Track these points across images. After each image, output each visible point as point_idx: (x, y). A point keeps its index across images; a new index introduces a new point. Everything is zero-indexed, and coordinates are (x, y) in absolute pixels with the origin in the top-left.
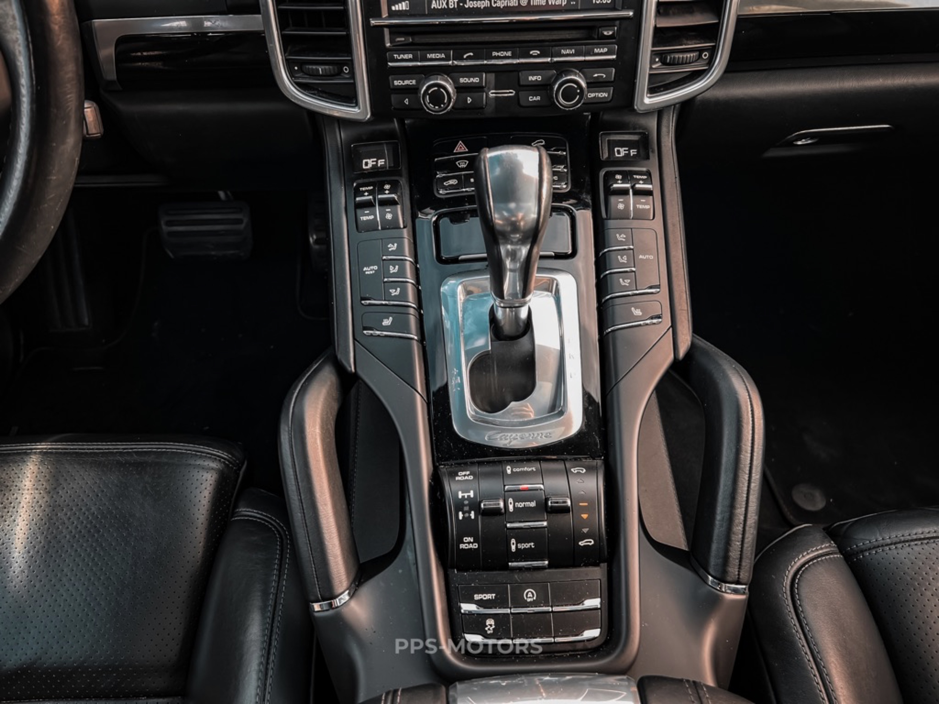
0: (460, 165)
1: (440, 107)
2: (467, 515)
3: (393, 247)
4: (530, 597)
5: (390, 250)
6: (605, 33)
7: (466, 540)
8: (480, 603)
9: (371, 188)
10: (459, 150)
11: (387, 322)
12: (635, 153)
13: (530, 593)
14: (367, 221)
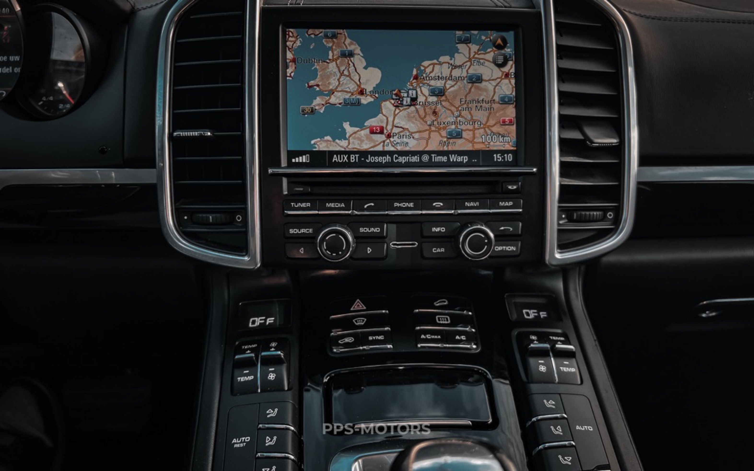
0: (357, 322)
1: (337, 254)
3: (272, 413)
5: (268, 416)
6: (510, 187)
9: (255, 345)
10: (356, 308)
12: (545, 316)
14: (245, 382)
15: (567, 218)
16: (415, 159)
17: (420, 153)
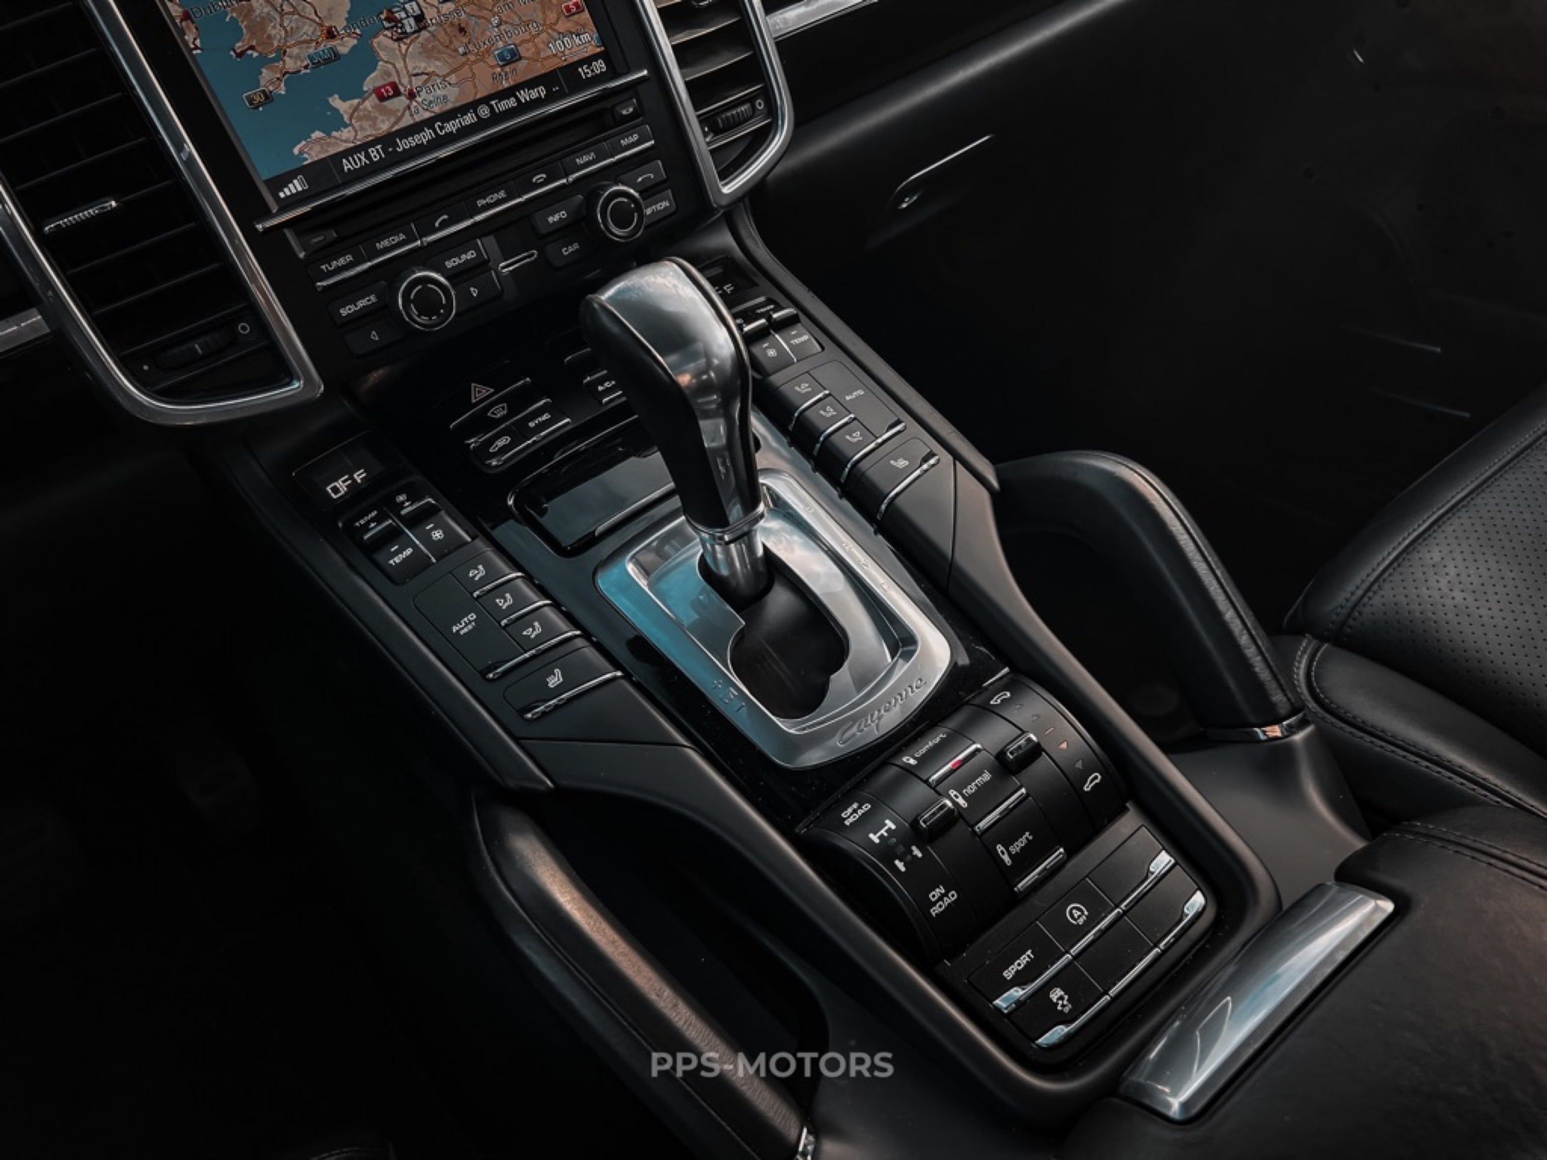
0: (495, 415)
1: (439, 314)
2: (909, 858)
3: (478, 573)
4: (1079, 917)
5: (477, 579)
6: (624, 112)
7: (934, 896)
8: (1021, 979)
9: (374, 513)
10: (480, 397)
11: (554, 681)
12: (732, 288)
13: (1074, 911)
14: (404, 560)
15: (711, 130)
16: (469, 119)
17: (473, 106)
